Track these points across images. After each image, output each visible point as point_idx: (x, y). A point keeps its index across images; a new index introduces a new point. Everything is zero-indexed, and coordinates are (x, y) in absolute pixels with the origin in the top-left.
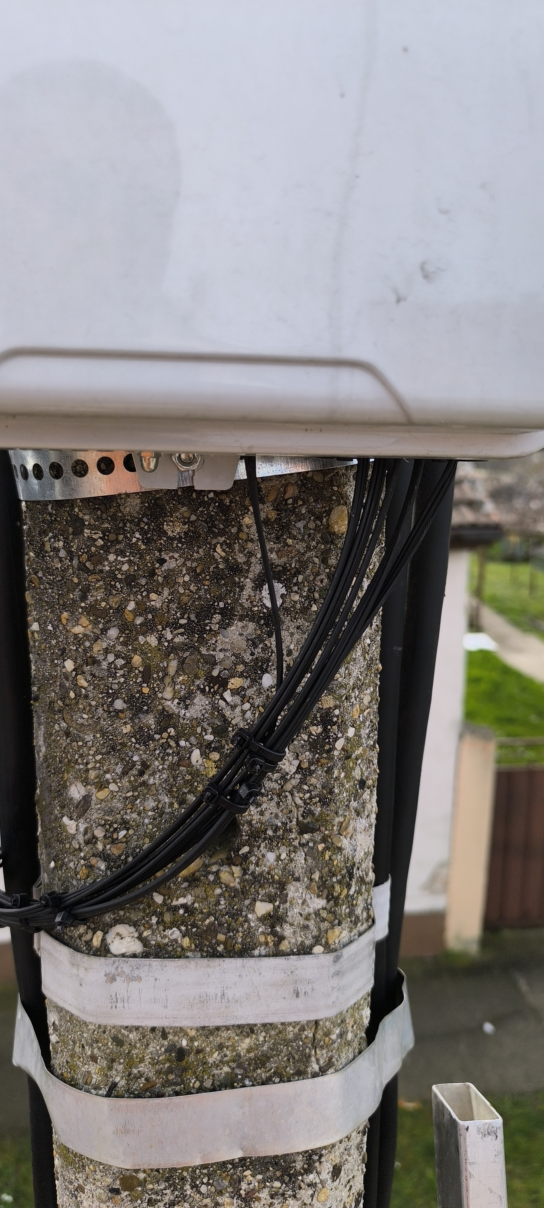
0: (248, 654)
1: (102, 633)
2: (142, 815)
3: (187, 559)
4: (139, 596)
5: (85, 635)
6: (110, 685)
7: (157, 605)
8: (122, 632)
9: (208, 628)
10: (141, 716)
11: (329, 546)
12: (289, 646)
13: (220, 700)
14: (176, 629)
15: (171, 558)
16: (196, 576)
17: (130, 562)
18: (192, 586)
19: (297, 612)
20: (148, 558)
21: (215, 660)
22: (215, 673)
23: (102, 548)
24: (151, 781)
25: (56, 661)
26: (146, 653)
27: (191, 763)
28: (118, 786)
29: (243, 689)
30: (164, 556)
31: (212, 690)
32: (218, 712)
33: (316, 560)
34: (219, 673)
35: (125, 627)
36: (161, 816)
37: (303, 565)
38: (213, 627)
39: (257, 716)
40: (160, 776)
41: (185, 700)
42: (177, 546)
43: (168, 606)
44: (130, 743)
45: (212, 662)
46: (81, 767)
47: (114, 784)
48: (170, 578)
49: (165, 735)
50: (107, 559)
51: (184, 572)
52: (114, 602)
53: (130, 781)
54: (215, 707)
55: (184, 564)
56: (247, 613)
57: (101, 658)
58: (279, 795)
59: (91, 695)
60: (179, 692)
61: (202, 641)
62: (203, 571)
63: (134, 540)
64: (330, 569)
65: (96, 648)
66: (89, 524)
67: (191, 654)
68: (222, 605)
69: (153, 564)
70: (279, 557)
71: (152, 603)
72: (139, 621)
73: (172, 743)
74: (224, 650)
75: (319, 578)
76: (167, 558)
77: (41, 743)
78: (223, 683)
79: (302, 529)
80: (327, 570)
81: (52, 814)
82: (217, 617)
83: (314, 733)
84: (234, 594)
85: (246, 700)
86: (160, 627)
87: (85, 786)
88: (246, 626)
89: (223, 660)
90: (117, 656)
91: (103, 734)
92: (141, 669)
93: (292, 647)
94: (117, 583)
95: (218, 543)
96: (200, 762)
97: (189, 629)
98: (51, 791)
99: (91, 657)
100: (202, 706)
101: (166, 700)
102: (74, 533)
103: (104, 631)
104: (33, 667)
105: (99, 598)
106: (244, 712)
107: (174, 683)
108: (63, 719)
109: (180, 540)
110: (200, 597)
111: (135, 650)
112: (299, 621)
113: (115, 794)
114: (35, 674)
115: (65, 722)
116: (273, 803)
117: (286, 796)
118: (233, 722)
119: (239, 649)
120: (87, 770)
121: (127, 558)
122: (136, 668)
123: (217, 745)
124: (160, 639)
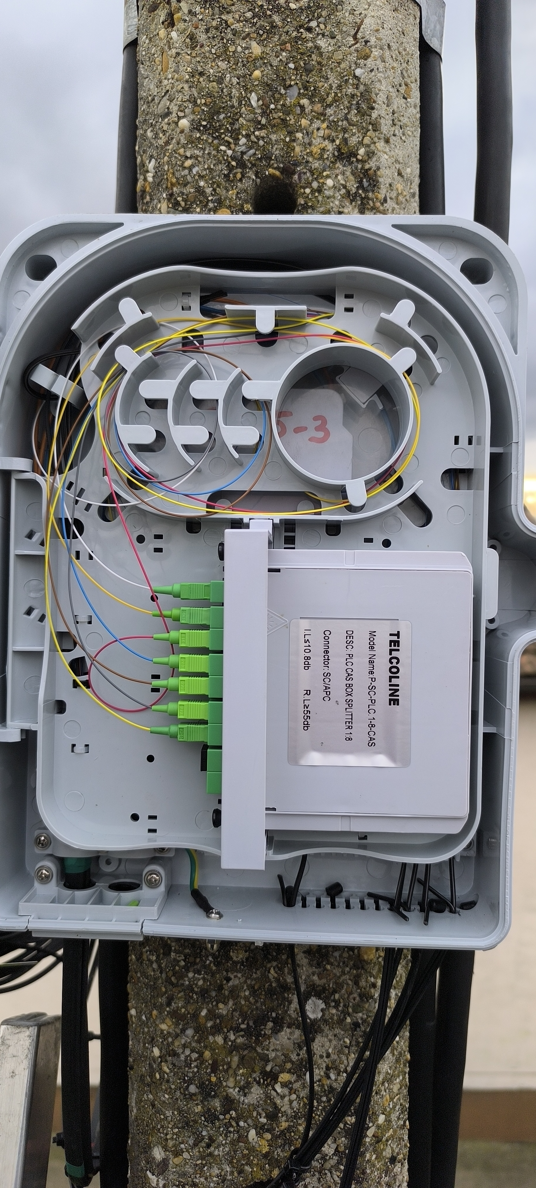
0: (295, 1055)
1: (181, 1032)
2: (208, 1180)
3: (247, 978)
4: (210, 1005)
5: (169, 1033)
6: (186, 1074)
7: (224, 1012)
8: (196, 1031)
9: (263, 1033)
10: (210, 1099)
11: (360, 970)
12: (328, 1050)
13: (272, 1091)
14: (238, 1032)
15: (236, 977)
16: (254, 992)
17: (204, 979)
18: (251, 999)
19: (334, 1023)
20: (217, 976)
21: (268, 1058)
22: (268, 1068)
23: (184, 967)
24: (216, 1153)
25: (147, 1045)
26: (215, 1050)
27: (248, 1140)
28: (190, 1155)
29: (291, 1083)
30: (230, 975)
31: (266, 1082)
32: (270, 1100)
33: (350, 982)
34: (272, 1069)
35: (198, 1029)
36: (223, 1182)
37: (339, 987)
38: (267, 1032)
39: (301, 1105)
40: (223, 1149)
41: (245, 1089)
42: (240, 967)
43: (232, 1014)
44: (200, 1121)
45: (266, 1059)
46: (162, 1135)
47: (187, 1153)
48: (234, 993)
49: (228, 1116)
50: (187, 976)
51: (245, 988)
52: (191, 1009)
53: (199, 1152)
54: (268, 1096)
55: (245, 982)
56: (294, 1021)
57: (181, 1051)
58: (320, 1173)
59: (171, 1080)
60: (240, 1083)
61: (258, 1042)
62: (260, 988)
63: (208, 962)
64: (361, 990)
65: (177, 1043)
66: (175, 949)
67: (250, 1052)
68: (274, 1015)
69: (221, 981)
70: (320, 979)
71: (220, 1011)
72: (209, 1024)
73: (234, 1124)
74: (276, 1050)
75: (351, 996)
76: (232, 977)
77: (133, 1104)
78: (273, 1077)
79: (338, 957)
80: (359, 991)
81: (139, 1165)
82: (270, 1024)
83: (349, 1122)
84: (284, 1006)
85: (293, 1091)
86: (225, 1030)
87: (164, 1151)
88: (294, 1032)
89: (275, 1058)
90: (192, 1051)
91: (180, 1112)
92: (210, 1062)
93: (330, 1051)
94: (194, 994)
95: (271, 966)
96: (256, 1140)
97: (248, 1033)
98: (139, 1146)
99: (172, 1050)
100: (258, 1095)
101: (229, 1087)
102: (164, 954)
103: (183, 1031)
104: (130, 1043)
105: (180, 1005)
106: (291, 1102)
107: (236, 1075)
108: (151, 1092)
109: (242, 963)
110: (257, 1008)
111: (206, 1047)
112: (336, 1030)
113: (187, 1161)
114: (131, 1048)
115: (152, 1094)
116: (315, 1179)
117: (326, 1174)
118: (283, 1109)
119: (288, 1050)
120: (167, 1140)
121: (202, 976)
122: (206, 1061)
123: (269, 1127)
124: (225, 1039)
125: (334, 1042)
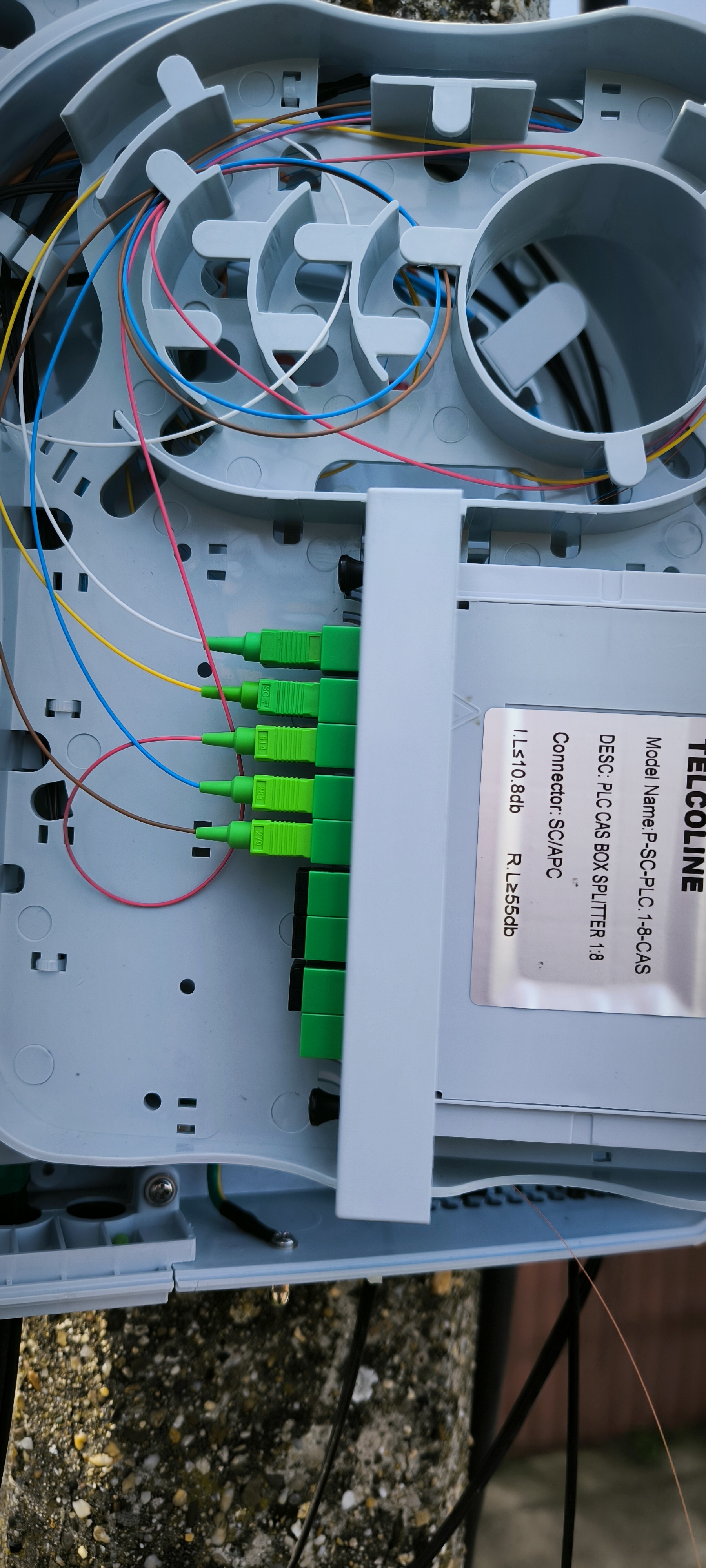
1: (137, 1465)
3: (256, 1351)
4: (191, 1408)
5: (113, 1469)
6: (141, 1538)
7: (213, 1415)
8: (163, 1459)
9: (277, 1440)
11: (431, 1313)
12: (378, 1449)
13: (287, 1537)
14: (235, 1446)
15: (236, 1351)
16: (266, 1373)
17: (182, 1364)
18: (260, 1385)
19: (390, 1404)
20: (206, 1354)
21: (283, 1482)
22: (283, 1500)
23: (147, 1347)
26: (194, 1485)
30: (229, 1349)
31: (277, 1525)
32: (282, 1552)
33: (416, 1333)
34: (288, 1499)
35: (167, 1454)
37: (400, 1341)
38: (283, 1438)
39: (333, 1550)
41: (240, 1545)
42: (245, 1334)
43: (227, 1416)
45: (278, 1484)
48: (233, 1379)
50: (152, 1362)
51: (251, 1367)
52: (157, 1419)
54: (279, 1548)
55: (252, 1358)
56: (328, 1412)
57: (132, 1499)
59: (113, 1554)
60: (234, 1533)
61: (269, 1458)
62: (276, 1364)
64: (432, 1343)
65: (126, 1486)
66: (133, 1317)
67: (254, 1477)
68: (297, 1406)
69: (212, 1362)
70: (372, 1335)
71: (207, 1414)
72: (187, 1442)
74: (296, 1465)
75: (418, 1357)
76: (231, 1352)
78: (292, 1512)
79: (401, 1294)
80: (429, 1345)
82: (290, 1424)
84: (314, 1389)
85: (320, 1530)
86: (215, 1447)
88: (326, 1430)
89: (294, 1480)
90: (155, 1495)
92: (185, 1508)
93: (382, 1451)
94: (163, 1393)
95: (296, 1325)
97: (253, 1444)
99: (119, 1500)
100: (263, 1548)
101: (216, 1546)
103: (140, 1461)
105: (137, 1416)
106: (316, 1549)
107: (228, 1521)
109: (249, 1327)
110: (269, 1400)
111: (178, 1484)
112: (392, 1414)
119: (315, 1462)
121: (179, 1358)
122: (179, 1508)
124: (215, 1462)
125: (388, 1436)
